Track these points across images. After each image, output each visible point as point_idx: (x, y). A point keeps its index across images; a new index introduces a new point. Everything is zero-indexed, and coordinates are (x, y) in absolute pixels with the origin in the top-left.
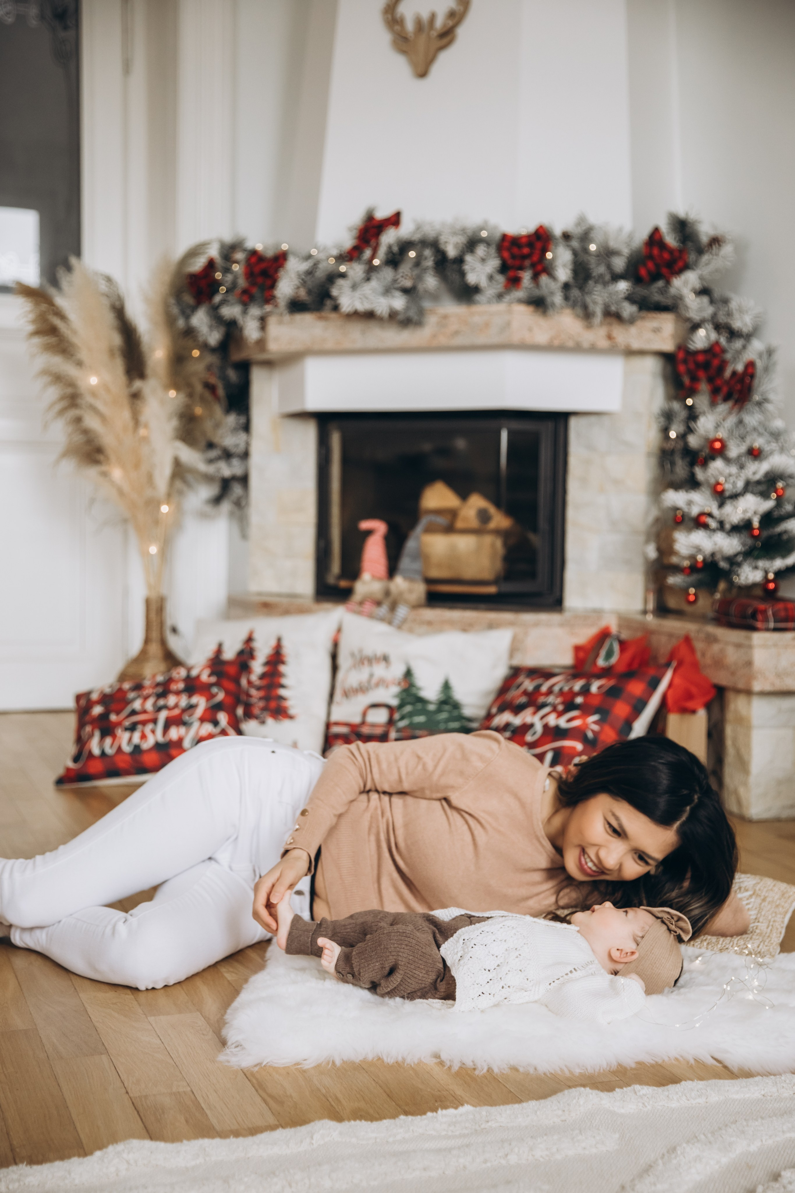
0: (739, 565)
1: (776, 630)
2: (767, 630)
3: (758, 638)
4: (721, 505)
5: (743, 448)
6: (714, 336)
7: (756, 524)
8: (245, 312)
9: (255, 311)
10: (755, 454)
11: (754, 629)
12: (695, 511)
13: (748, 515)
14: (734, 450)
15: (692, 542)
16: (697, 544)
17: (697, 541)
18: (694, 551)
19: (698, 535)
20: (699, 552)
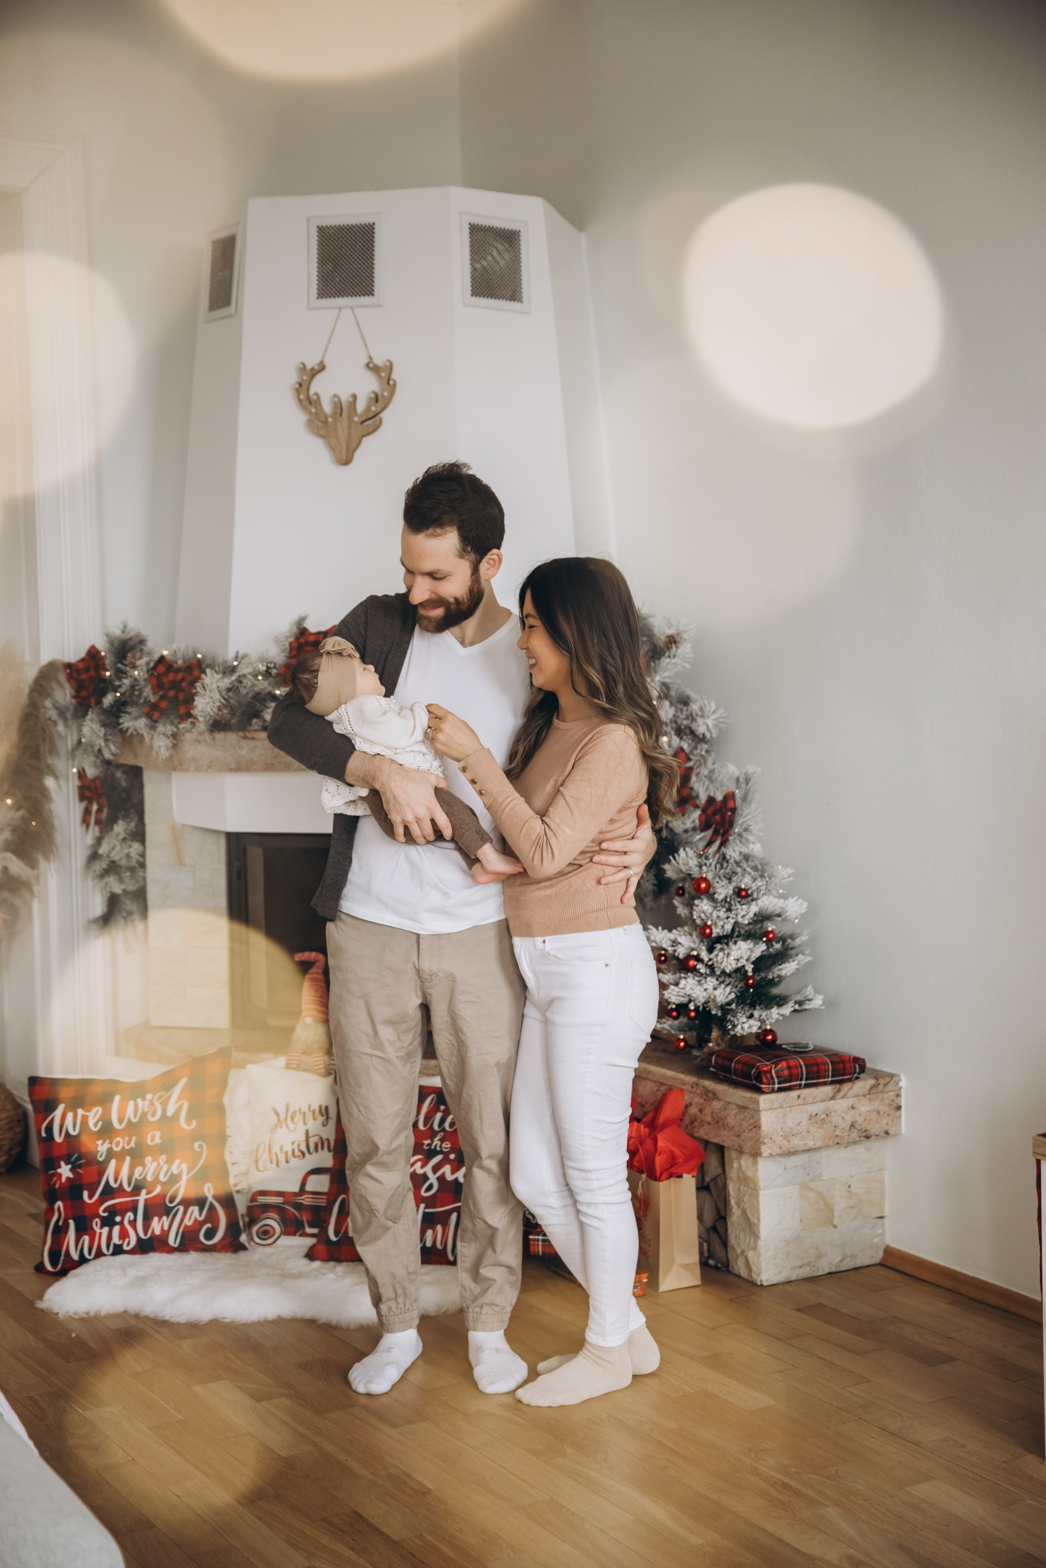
0: (734, 1013)
1: (780, 1090)
2: (773, 1091)
3: (764, 1100)
4: (710, 950)
5: (730, 890)
6: (676, 741)
7: (749, 968)
8: (153, 727)
9: (165, 728)
10: (742, 895)
11: (760, 1091)
12: (681, 952)
13: (743, 962)
14: (723, 890)
15: (683, 991)
16: (688, 993)
17: (687, 989)
18: (685, 1000)
19: (687, 982)
20: (690, 1001)
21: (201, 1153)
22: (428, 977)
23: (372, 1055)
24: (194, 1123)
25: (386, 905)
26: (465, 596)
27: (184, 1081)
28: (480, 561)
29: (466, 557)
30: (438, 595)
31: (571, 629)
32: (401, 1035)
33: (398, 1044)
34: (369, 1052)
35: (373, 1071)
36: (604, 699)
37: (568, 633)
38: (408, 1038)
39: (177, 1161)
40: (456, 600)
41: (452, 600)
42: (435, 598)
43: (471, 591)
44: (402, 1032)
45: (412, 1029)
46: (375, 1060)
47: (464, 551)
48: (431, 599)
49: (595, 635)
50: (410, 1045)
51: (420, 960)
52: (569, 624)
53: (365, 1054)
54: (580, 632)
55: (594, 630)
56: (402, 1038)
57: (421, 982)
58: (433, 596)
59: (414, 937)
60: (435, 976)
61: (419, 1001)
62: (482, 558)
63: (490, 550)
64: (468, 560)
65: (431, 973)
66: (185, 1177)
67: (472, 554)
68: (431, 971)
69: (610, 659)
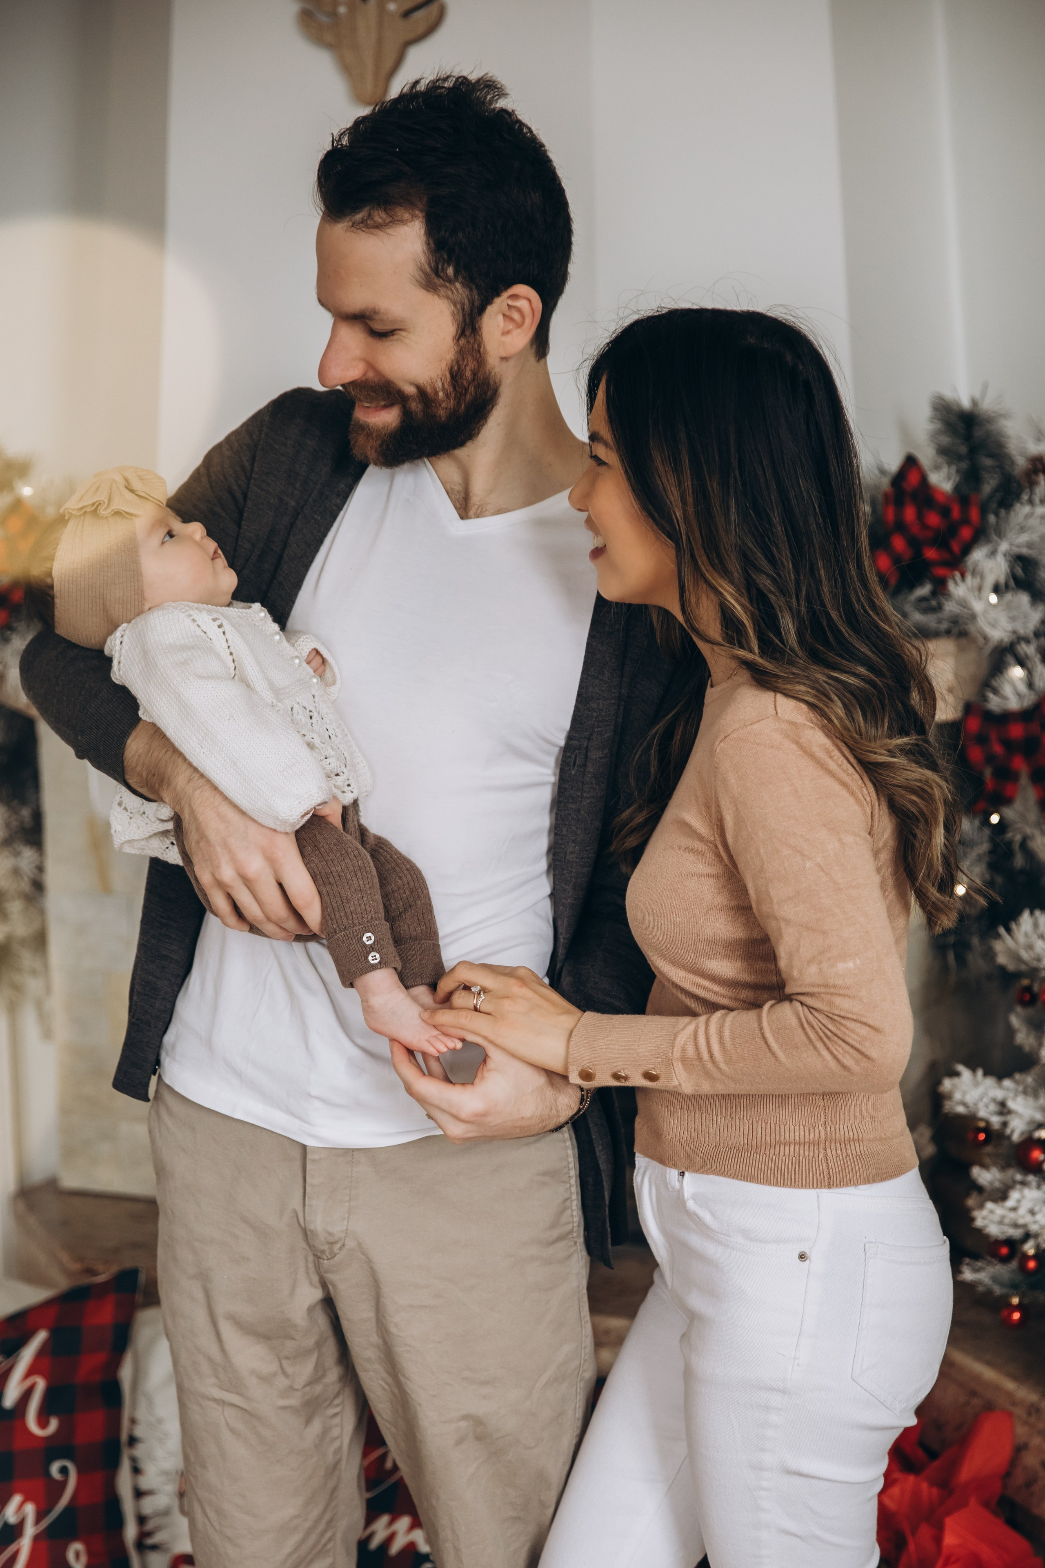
15: (1012, 1215)
16: (1021, 1221)
17: (1022, 1211)
18: (1017, 1233)
19: (1023, 1197)
20: (1027, 1236)
21: (63, 1485)
22: (326, 1247)
23: (224, 1402)
24: (54, 1424)
25: (239, 1075)
26: (439, 384)
27: (41, 1336)
28: (482, 310)
29: (443, 291)
30: (383, 376)
31: (680, 484)
32: (285, 1363)
33: (282, 1382)
34: (216, 1397)
35: (226, 1435)
36: (756, 650)
37: (673, 496)
38: (306, 1369)
39: (17, 1499)
40: (422, 392)
41: (410, 390)
42: (376, 380)
43: (455, 374)
44: (287, 1358)
45: (308, 1352)
46: (229, 1412)
47: (437, 274)
48: (366, 381)
49: (732, 502)
50: (311, 1383)
51: (307, 1208)
52: (677, 470)
53: (209, 1399)
54: (702, 494)
55: (732, 491)
56: (290, 1370)
57: (314, 1255)
58: (371, 375)
59: (297, 1154)
60: (339, 1245)
61: (317, 1294)
62: (486, 302)
63: (509, 285)
64: (448, 298)
65: (331, 1240)
66: (30, 1531)
67: (458, 285)
68: (331, 1234)
69: (764, 563)
